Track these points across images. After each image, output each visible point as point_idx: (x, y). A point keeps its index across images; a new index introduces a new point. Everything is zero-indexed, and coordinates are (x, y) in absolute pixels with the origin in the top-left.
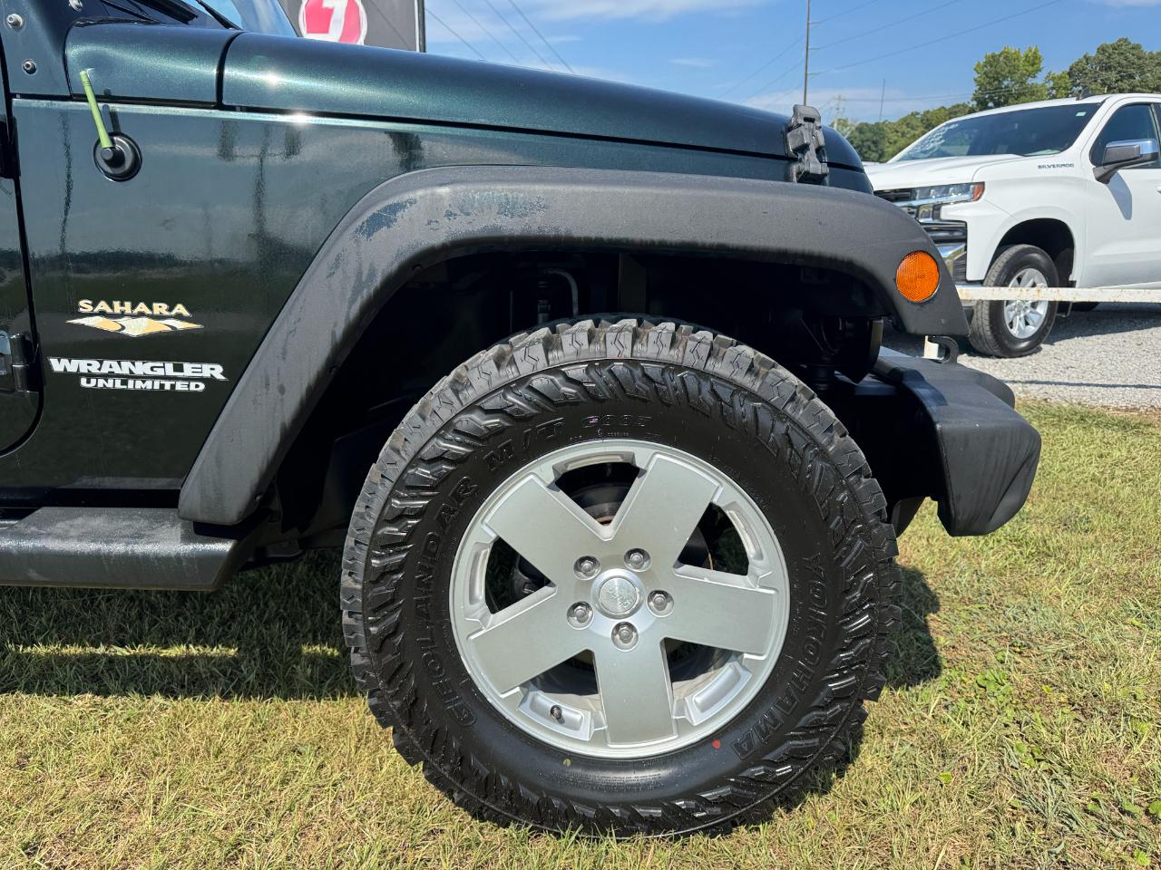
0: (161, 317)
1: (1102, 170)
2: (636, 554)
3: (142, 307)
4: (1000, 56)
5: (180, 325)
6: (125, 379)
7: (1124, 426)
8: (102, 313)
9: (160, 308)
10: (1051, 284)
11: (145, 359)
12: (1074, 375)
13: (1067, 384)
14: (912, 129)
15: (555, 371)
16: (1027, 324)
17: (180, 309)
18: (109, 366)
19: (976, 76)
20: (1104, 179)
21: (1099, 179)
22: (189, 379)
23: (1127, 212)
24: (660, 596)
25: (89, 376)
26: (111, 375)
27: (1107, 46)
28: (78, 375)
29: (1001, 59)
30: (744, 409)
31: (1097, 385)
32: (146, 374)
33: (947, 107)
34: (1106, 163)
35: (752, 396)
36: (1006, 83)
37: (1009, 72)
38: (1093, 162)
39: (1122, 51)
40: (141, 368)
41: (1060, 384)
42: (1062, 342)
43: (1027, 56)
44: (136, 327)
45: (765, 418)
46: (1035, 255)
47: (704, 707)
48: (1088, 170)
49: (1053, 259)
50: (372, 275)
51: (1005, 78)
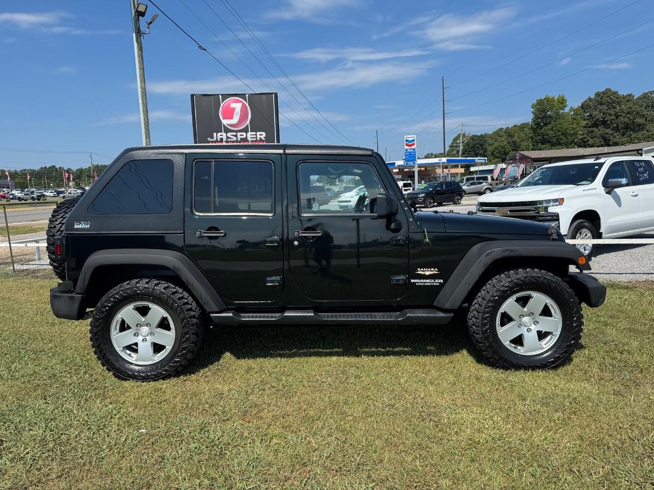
0: (432, 271)
1: (607, 190)
2: (531, 314)
3: (429, 269)
4: (544, 100)
5: (436, 272)
6: (424, 283)
7: (627, 288)
8: (422, 271)
9: (433, 269)
10: (594, 238)
11: (428, 279)
12: (606, 270)
13: (604, 273)
14: (500, 137)
15: (518, 279)
16: (585, 250)
17: (436, 269)
18: (422, 281)
19: (533, 110)
20: (609, 193)
21: (607, 193)
22: (436, 283)
23: (619, 204)
24: (536, 323)
25: (418, 283)
26: (422, 282)
27: (600, 93)
28: (416, 283)
29: (545, 101)
30: (553, 285)
31: (616, 274)
32: (428, 282)
33: (518, 125)
34: (609, 187)
35: (554, 282)
36: (549, 113)
37: (550, 108)
38: (604, 187)
39: (608, 95)
40: (428, 281)
41: (602, 273)
42: (599, 256)
43: (558, 99)
44: (427, 273)
45: (557, 286)
46: (586, 224)
47: (545, 344)
48: (602, 190)
49: (592, 224)
50: (487, 263)
51: (548, 111)
